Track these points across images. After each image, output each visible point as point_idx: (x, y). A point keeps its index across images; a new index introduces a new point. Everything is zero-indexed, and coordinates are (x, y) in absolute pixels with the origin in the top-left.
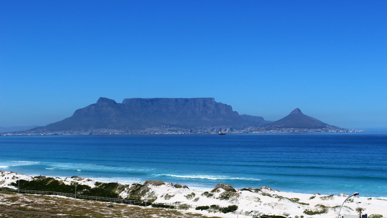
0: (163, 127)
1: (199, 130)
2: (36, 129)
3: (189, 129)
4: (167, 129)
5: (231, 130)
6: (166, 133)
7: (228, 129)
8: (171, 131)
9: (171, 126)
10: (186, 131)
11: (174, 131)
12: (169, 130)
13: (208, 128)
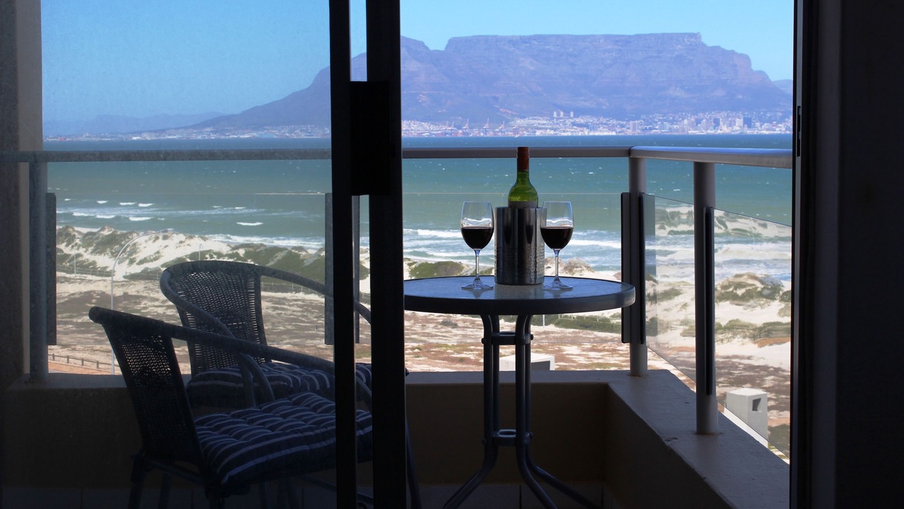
0: (558, 115)
1: (656, 122)
2: (217, 122)
3: (628, 121)
4: (568, 122)
5: (748, 122)
6: (564, 132)
7: (739, 122)
8: (580, 125)
9: (579, 112)
10: (622, 126)
11: (586, 126)
12: (574, 124)
13: (683, 119)
